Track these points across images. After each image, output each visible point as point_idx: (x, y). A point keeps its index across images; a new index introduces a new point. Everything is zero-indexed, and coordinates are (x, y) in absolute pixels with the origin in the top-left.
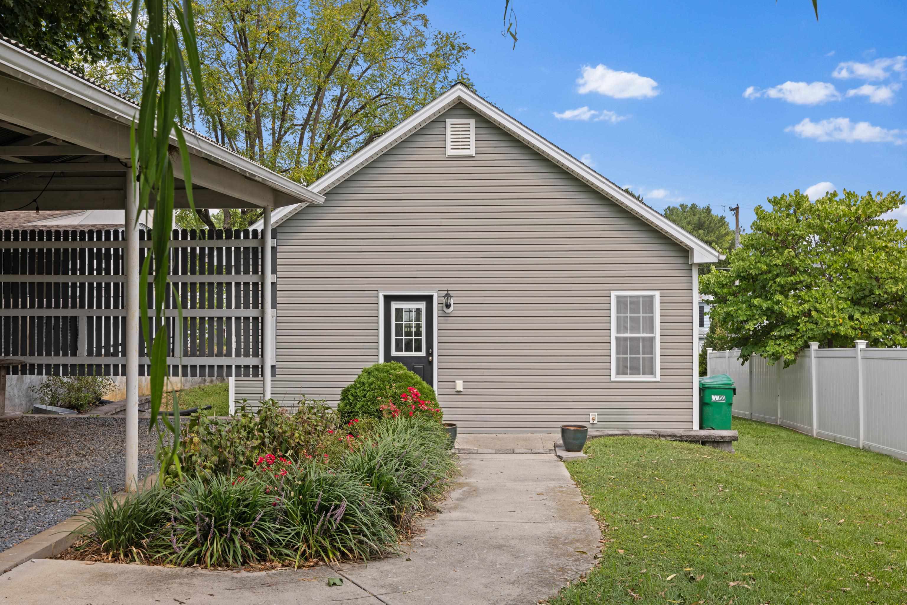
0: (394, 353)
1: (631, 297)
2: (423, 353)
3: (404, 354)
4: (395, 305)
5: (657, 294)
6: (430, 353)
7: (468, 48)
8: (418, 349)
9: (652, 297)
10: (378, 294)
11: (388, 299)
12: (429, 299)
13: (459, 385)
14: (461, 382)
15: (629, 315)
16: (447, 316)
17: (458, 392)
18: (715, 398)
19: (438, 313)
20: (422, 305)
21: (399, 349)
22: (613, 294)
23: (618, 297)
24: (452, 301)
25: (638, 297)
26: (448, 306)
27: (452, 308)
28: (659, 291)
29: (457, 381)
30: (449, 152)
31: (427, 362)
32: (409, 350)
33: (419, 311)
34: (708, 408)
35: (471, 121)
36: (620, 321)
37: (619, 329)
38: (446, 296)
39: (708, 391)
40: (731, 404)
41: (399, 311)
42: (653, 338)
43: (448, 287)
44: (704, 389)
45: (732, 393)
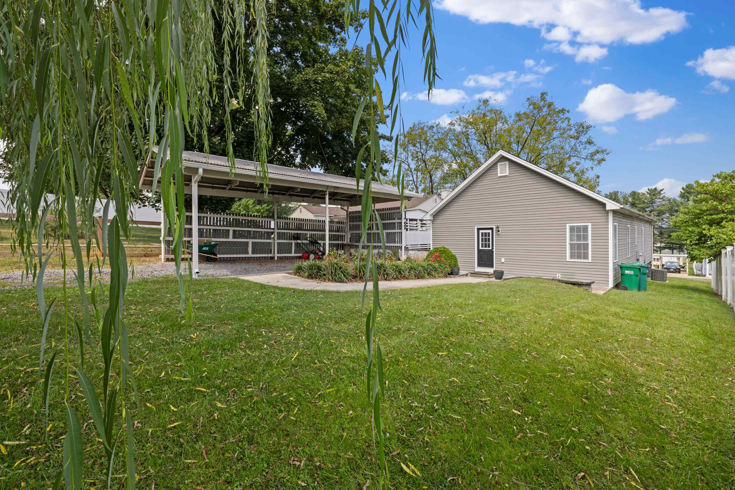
0: (481, 248)
1: (577, 226)
2: (491, 248)
3: (484, 248)
4: (481, 231)
6: (493, 249)
7: (591, 126)
8: (489, 247)
9: (587, 226)
10: (475, 228)
11: (479, 229)
12: (492, 229)
13: (503, 260)
15: (576, 234)
16: (499, 235)
17: (503, 263)
18: (627, 272)
19: (495, 234)
20: (490, 231)
21: (482, 247)
22: (568, 225)
23: (570, 226)
24: (500, 229)
25: (581, 226)
26: (499, 231)
28: (591, 223)
30: (499, 175)
31: (491, 252)
32: (486, 247)
33: (489, 233)
34: (623, 276)
35: (507, 163)
36: (571, 236)
37: (571, 239)
38: (498, 227)
39: (623, 269)
40: (637, 275)
41: (482, 233)
42: (588, 244)
43: (499, 224)
44: (621, 268)
45: (638, 270)
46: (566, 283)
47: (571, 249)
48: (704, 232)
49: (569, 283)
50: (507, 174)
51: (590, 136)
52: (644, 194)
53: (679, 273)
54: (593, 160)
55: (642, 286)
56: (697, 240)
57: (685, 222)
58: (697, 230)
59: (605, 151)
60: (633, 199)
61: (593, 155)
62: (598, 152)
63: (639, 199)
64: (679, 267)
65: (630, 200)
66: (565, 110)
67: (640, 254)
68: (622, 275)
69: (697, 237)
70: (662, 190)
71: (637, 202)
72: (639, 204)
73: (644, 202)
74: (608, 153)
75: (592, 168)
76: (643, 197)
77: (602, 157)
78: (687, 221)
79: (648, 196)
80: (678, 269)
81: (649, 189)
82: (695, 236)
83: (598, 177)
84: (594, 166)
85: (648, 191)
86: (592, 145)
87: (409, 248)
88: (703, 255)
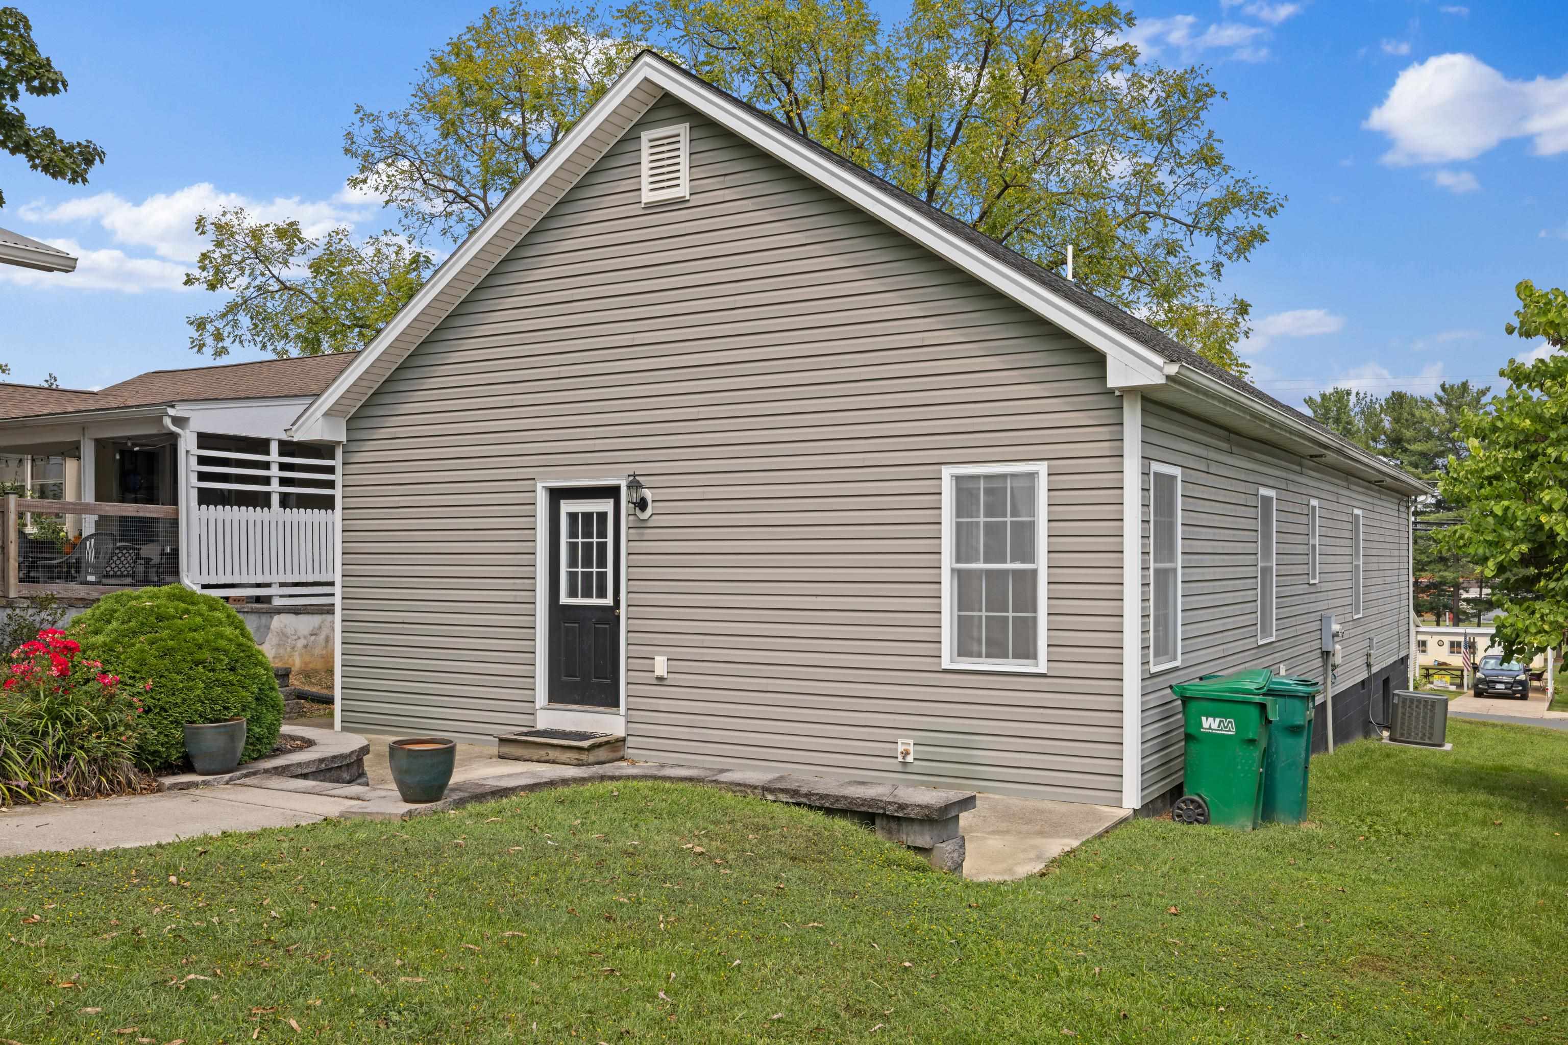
0: (564, 599)
1: (988, 477)
2: (609, 601)
3: (579, 601)
4: (567, 507)
5: (1042, 468)
6: (615, 603)
8: (602, 594)
9: (1032, 476)
10: (535, 485)
11: (557, 495)
12: (612, 492)
13: (661, 666)
14: (665, 658)
15: (982, 519)
16: (641, 525)
17: (660, 679)
18: (1210, 724)
19: (628, 521)
20: (606, 506)
21: (573, 593)
22: (947, 472)
23: (958, 479)
24: (648, 494)
25: (1004, 476)
26: (642, 505)
27: (649, 511)
28: (1046, 463)
29: (657, 658)
30: (647, 196)
31: (610, 615)
32: (587, 594)
33: (602, 516)
34: (1194, 747)
35: (682, 129)
36: (963, 533)
37: (962, 552)
38: (634, 485)
39: (1193, 706)
40: (1252, 742)
41: (573, 517)
42: (1035, 572)
43: (640, 468)
44: (1186, 700)
45: (1254, 712)
46: (829, 812)
47: (964, 601)
48: (1544, 519)
49: (844, 813)
50: (683, 190)
51: (1210, 134)
52: (1429, 405)
53: (1524, 697)
54: (1218, 230)
55: (1284, 796)
56: (1525, 560)
57: (1490, 479)
58: (1521, 511)
59: (1262, 196)
60: (1397, 420)
61: (1220, 208)
62: (1237, 202)
63: (1415, 422)
64: (1522, 677)
65: (1387, 423)
66: (1116, 13)
67: (1336, 627)
68: (1189, 737)
69: (1524, 548)
70: (1483, 393)
71: (1408, 433)
72: (1416, 440)
73: (1429, 436)
74: (1274, 210)
75: (1217, 268)
76: (1426, 415)
77: (1254, 222)
78: (1498, 477)
79: (1442, 410)
80: (1521, 683)
81: (1443, 387)
82: (1516, 543)
83: (1243, 309)
84: (1222, 259)
85: (1441, 393)
86: (1217, 170)
87: (277, 602)
88: (1541, 631)
